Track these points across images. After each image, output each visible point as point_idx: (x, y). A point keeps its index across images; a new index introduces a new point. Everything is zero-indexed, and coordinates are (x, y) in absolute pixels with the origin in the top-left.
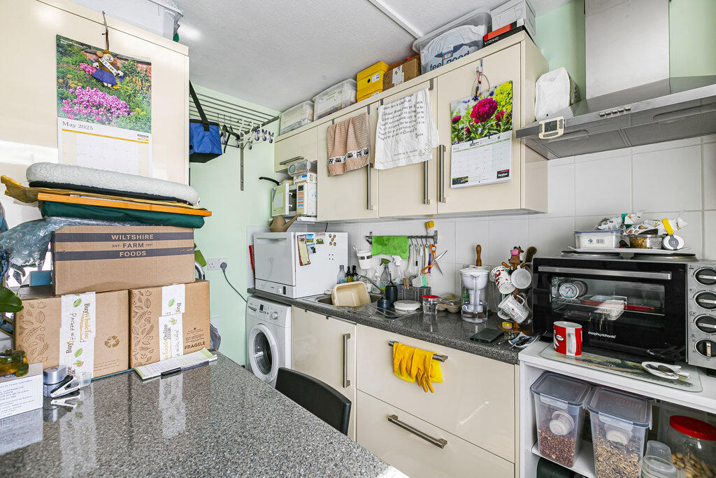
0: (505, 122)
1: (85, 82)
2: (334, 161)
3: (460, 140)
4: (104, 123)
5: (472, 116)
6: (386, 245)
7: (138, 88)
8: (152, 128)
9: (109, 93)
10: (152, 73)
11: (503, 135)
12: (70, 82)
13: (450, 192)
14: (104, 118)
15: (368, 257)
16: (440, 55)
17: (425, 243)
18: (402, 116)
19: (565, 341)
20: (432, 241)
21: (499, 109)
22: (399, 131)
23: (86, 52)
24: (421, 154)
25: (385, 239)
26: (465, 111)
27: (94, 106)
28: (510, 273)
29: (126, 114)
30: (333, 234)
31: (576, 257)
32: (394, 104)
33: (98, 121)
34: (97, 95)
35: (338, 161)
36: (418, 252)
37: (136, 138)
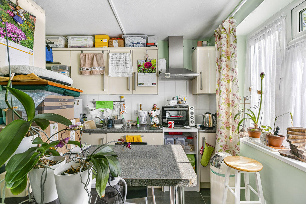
0: (154, 70)
1: (9, 20)
2: (85, 70)
3: (141, 72)
4: (16, 42)
5: (144, 66)
6: (103, 104)
7: (29, 27)
8: (34, 47)
9: (18, 27)
10: (36, 21)
11: (154, 73)
12: (3, 18)
13: (137, 88)
14: (16, 40)
15: (94, 110)
16: (133, 43)
17: (120, 103)
18: (120, 59)
19: (171, 125)
20: (123, 103)
21: (153, 66)
22: (119, 64)
23: (10, 4)
24: (128, 74)
25: (102, 102)
26: (142, 63)
27: (12, 33)
28: (155, 111)
29: (24, 39)
30: (78, 100)
31: (169, 106)
32: (116, 54)
33: (14, 41)
34: (14, 27)
35: (87, 69)
36: (117, 107)
37: (28, 52)
